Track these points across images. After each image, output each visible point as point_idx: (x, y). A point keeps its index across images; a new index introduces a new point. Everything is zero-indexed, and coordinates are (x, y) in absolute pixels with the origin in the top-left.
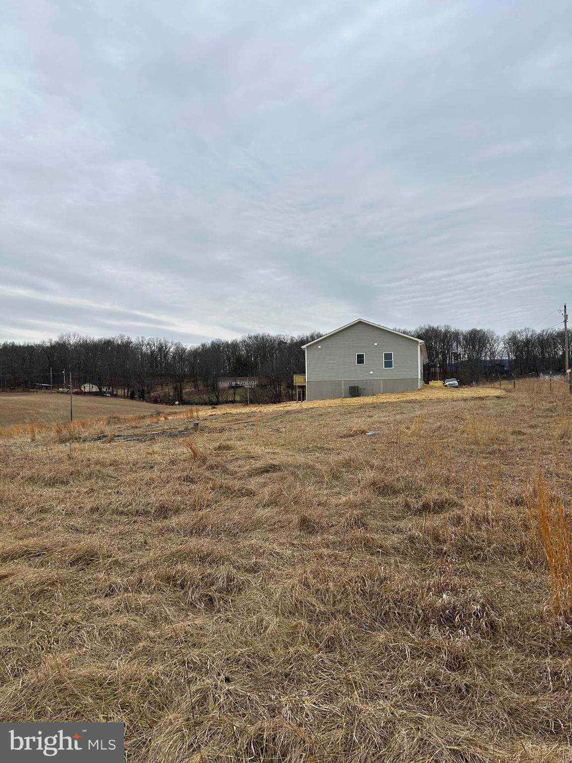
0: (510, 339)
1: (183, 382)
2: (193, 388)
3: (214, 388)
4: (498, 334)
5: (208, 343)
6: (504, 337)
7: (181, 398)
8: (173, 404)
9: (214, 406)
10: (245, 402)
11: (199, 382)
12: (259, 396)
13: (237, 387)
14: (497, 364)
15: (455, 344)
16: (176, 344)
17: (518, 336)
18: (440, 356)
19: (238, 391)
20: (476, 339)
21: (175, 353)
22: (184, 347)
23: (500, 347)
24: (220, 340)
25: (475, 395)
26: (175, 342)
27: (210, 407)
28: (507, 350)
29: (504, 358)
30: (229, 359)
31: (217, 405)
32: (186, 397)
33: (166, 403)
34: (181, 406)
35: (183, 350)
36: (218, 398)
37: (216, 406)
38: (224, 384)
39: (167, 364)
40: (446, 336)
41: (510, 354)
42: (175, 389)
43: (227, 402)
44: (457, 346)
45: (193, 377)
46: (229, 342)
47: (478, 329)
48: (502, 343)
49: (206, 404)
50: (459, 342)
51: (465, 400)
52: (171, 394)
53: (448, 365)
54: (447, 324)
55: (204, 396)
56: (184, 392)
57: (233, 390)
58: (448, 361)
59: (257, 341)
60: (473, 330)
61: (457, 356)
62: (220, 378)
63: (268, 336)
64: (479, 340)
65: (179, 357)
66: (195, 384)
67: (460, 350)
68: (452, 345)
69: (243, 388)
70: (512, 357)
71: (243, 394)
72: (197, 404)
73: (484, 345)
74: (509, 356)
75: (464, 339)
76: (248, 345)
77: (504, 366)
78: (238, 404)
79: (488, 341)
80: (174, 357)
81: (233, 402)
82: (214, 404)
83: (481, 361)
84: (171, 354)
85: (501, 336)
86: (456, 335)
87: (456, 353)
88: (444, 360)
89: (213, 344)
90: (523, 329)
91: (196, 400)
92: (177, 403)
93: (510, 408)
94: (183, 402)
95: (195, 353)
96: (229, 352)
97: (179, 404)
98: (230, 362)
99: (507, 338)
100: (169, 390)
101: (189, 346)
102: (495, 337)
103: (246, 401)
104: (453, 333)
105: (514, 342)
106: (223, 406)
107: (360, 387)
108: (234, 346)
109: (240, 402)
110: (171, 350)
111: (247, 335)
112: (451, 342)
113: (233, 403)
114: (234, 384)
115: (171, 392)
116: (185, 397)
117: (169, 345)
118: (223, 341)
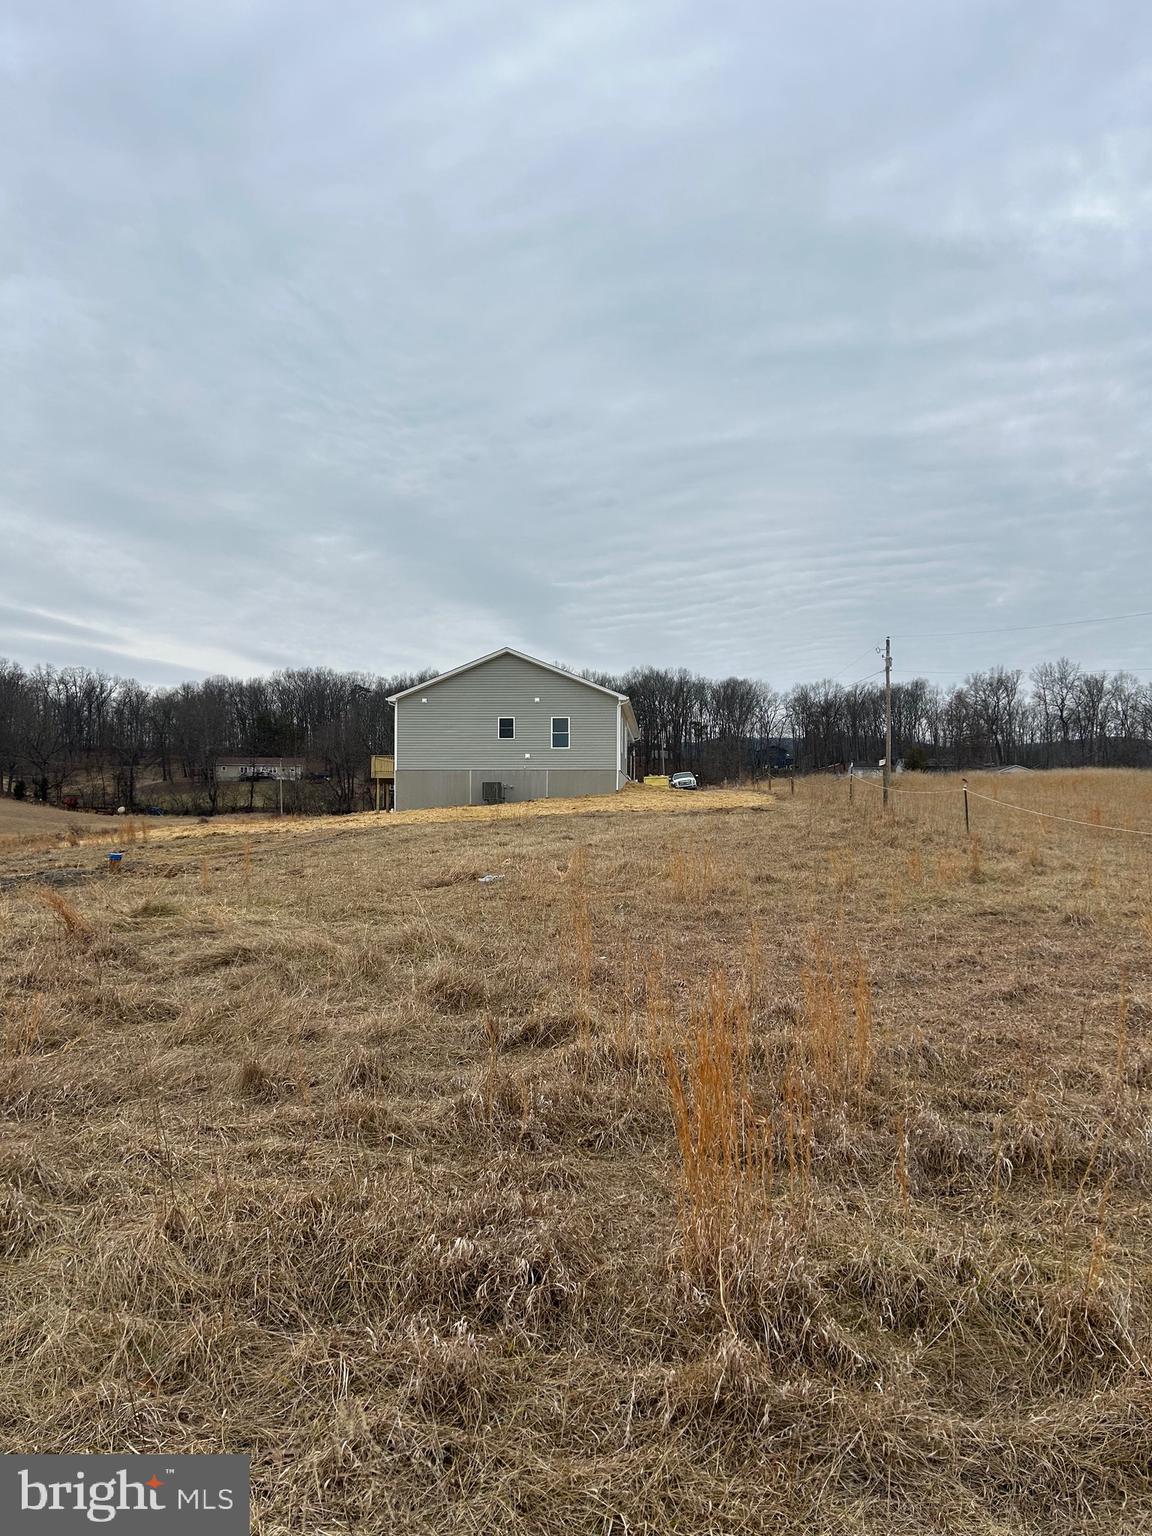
0: (796, 700)
1: (138, 764)
2: (160, 778)
3: (207, 779)
4: (775, 689)
5: (198, 683)
6: (787, 695)
7: (131, 798)
8: (114, 812)
9: (204, 817)
10: (273, 811)
11: (174, 767)
12: (305, 798)
13: (257, 778)
14: (773, 747)
15: (697, 707)
16: (125, 683)
17: (812, 695)
18: (670, 728)
19: (260, 786)
20: (736, 699)
21: (123, 703)
22: (144, 690)
23: (778, 714)
24: (225, 679)
25: (718, 805)
26: (123, 678)
27: (196, 820)
28: (791, 721)
29: (785, 735)
30: (242, 718)
31: (212, 815)
32: (143, 798)
33: (97, 810)
34: (131, 816)
35: (141, 697)
36: (213, 800)
37: (208, 818)
38: (228, 772)
39: (103, 725)
40: (682, 690)
41: (797, 727)
42: (118, 779)
43: (234, 810)
44: (701, 711)
45: (161, 756)
46: (244, 684)
47: (740, 678)
48: (782, 706)
49: (186, 813)
50: (704, 704)
51: (694, 814)
52: (110, 790)
53: (683, 745)
54: (684, 668)
55: (184, 796)
56: (138, 786)
57: (248, 784)
58: (683, 738)
59: (305, 681)
60: (730, 680)
61: (700, 729)
62: (220, 758)
63: (330, 673)
64: (742, 698)
65: (130, 711)
66: (164, 770)
67: (706, 718)
68: (692, 706)
69: (271, 782)
70: (800, 733)
71: (270, 793)
72: (166, 813)
73: (750, 709)
74: (793, 731)
75: (713, 697)
76: (285, 692)
77: (785, 751)
78: (258, 815)
79: (758, 702)
80: (119, 712)
81: (249, 809)
82: (205, 813)
83: (744, 740)
84: (114, 704)
85: (782, 693)
86: (700, 688)
87: (698, 724)
88: (677, 737)
89: (208, 685)
90: (821, 681)
91: (165, 806)
92: (122, 809)
93: (768, 831)
94: (135, 809)
95: (167, 705)
96: (242, 702)
97: (125, 813)
98: (244, 724)
99: (792, 697)
100: (105, 782)
101: (156, 686)
102: (770, 696)
103: (278, 808)
104: (694, 684)
105: (802, 704)
106: (226, 818)
107: (504, 784)
108: (255, 692)
109: (263, 810)
110: (114, 695)
111: (284, 670)
112: (691, 701)
113: (247, 812)
114: (250, 771)
115: (109, 786)
116: (141, 798)
117: (109, 684)
118: (230, 680)
